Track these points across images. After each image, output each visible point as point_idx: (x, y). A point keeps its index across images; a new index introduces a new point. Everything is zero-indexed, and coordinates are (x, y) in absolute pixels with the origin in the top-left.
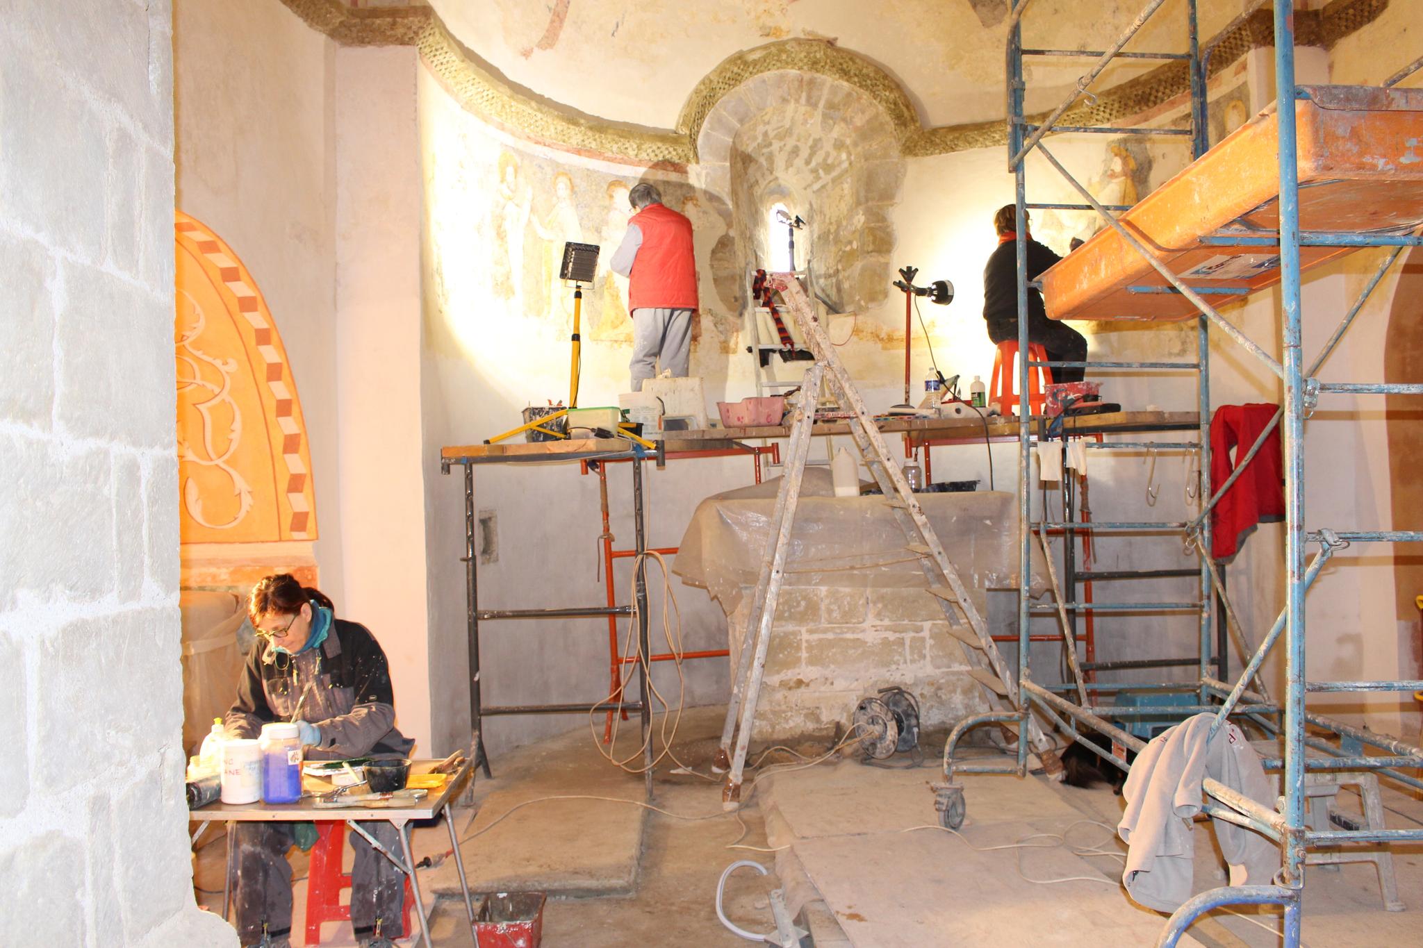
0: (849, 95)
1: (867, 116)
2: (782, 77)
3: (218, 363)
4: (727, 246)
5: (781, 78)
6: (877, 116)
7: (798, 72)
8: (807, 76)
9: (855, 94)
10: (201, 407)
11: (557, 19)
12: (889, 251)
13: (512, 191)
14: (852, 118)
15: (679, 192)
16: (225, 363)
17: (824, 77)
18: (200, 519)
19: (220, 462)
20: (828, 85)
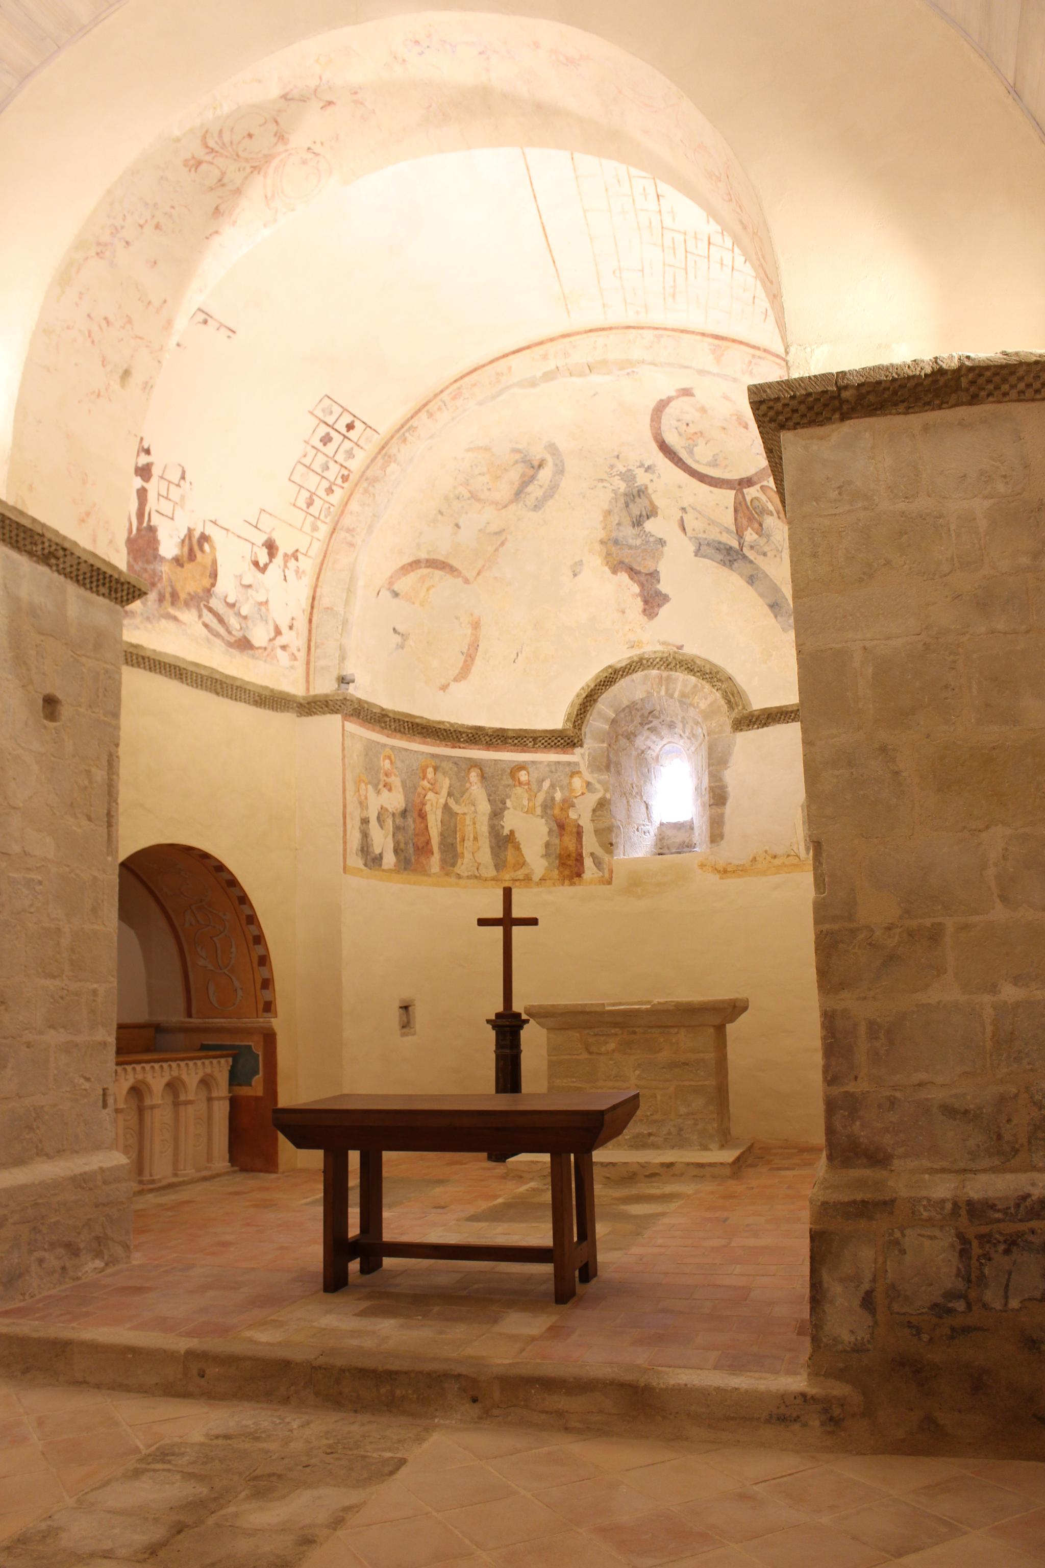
0: (695, 686)
1: (708, 702)
2: (646, 675)
3: (221, 914)
4: (604, 805)
5: (646, 677)
6: (716, 700)
7: (657, 671)
8: (665, 674)
9: (700, 685)
10: (215, 939)
11: (469, 659)
12: (724, 804)
13: (432, 784)
14: (698, 703)
15: (567, 769)
16: (224, 914)
17: (677, 674)
18: (216, 1004)
19: (225, 971)
20: (681, 679)
